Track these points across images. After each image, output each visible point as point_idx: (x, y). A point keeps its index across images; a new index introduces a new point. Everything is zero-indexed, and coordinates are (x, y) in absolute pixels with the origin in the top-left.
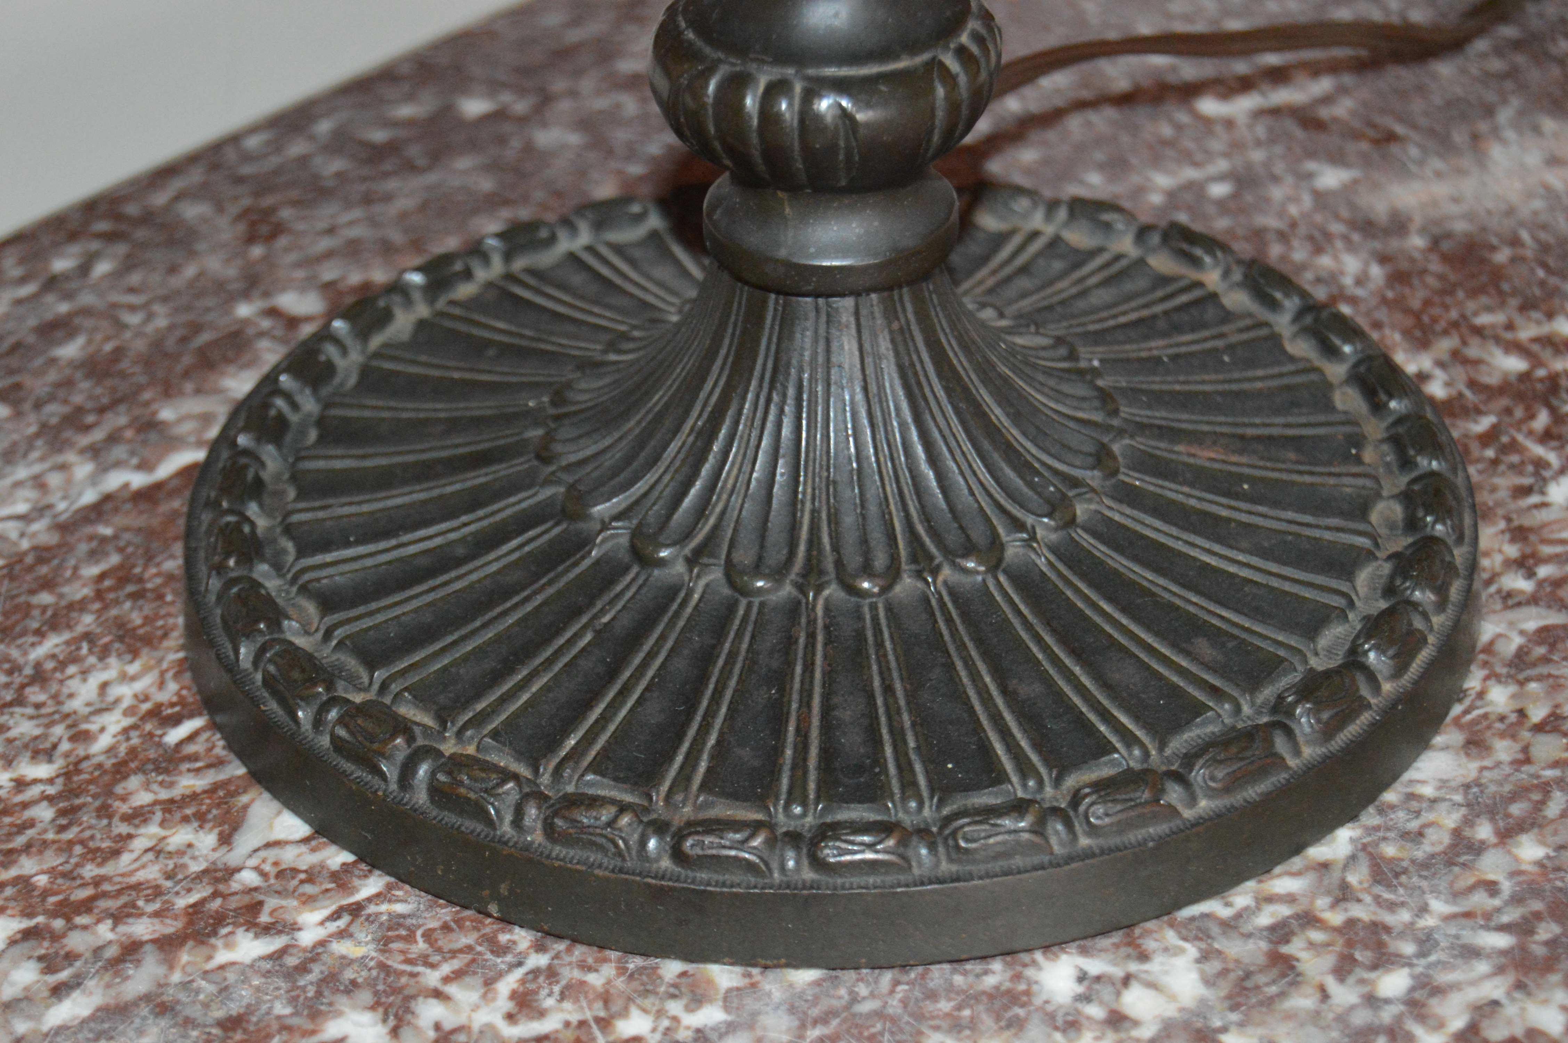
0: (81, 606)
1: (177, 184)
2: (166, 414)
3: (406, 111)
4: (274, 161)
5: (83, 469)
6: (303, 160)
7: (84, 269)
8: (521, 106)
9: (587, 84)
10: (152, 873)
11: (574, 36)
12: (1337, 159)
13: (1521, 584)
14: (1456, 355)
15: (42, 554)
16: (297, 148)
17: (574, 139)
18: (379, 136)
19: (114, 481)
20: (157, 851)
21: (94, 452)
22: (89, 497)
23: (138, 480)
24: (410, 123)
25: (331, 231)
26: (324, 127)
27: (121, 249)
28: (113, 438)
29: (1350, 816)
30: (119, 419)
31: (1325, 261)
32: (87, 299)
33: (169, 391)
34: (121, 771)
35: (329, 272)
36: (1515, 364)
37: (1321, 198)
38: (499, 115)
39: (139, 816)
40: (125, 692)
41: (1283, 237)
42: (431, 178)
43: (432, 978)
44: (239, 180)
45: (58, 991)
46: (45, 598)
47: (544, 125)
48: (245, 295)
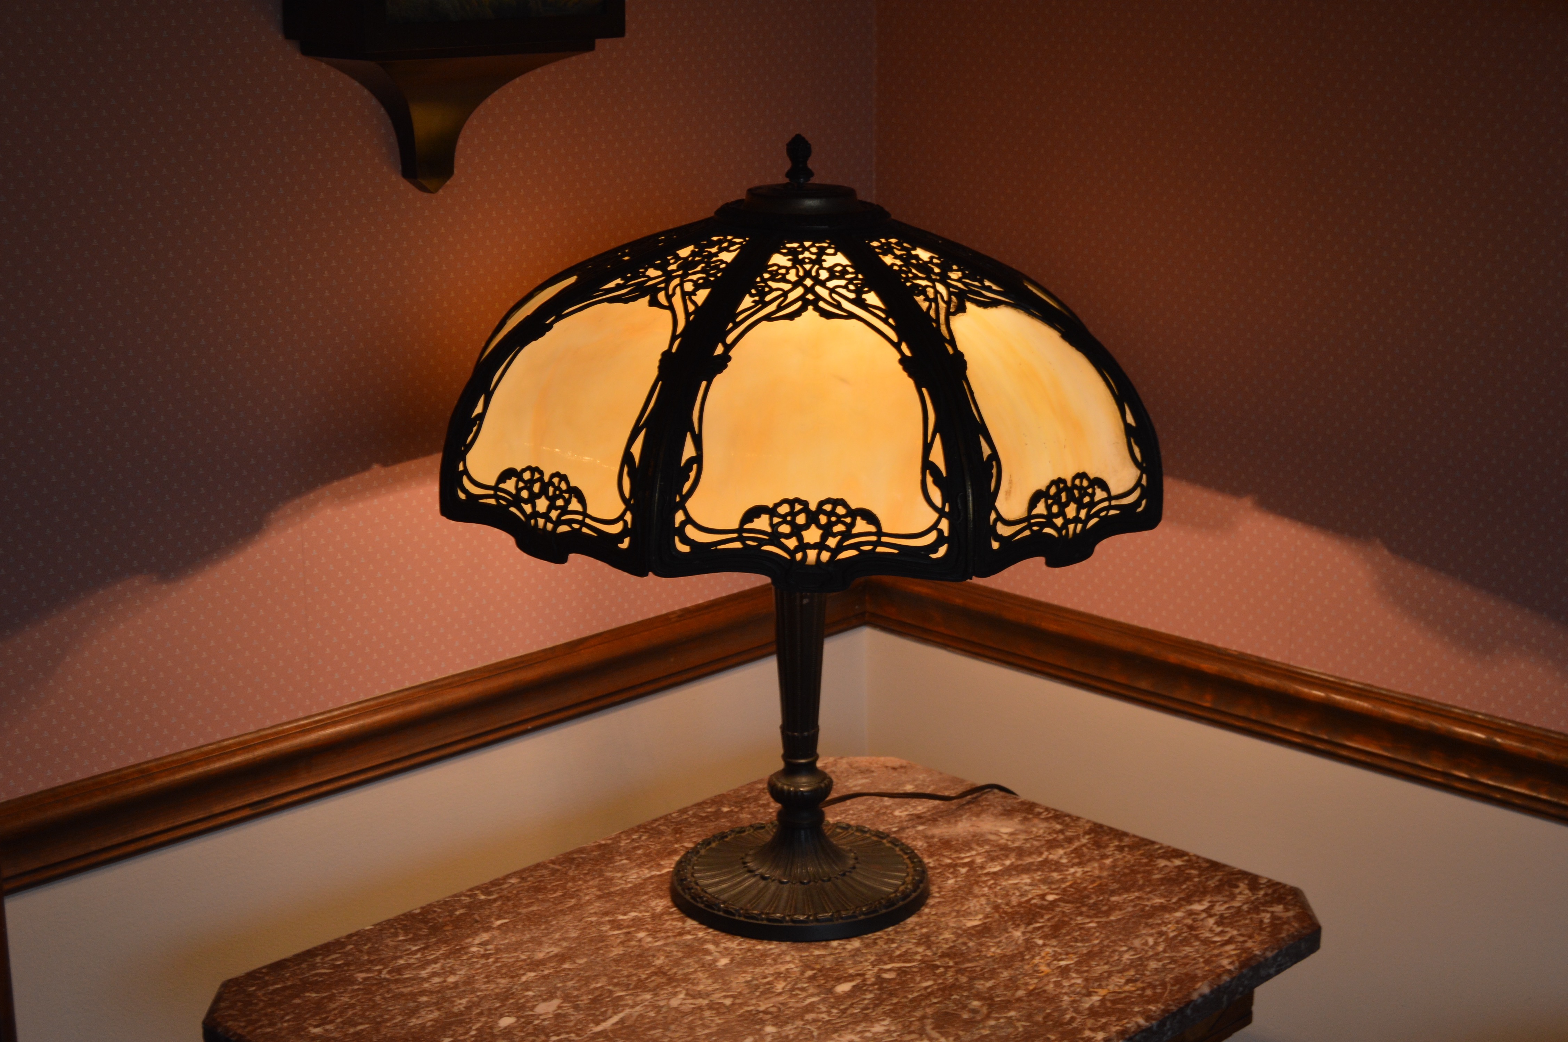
0: (650, 892)
1: (658, 823)
2: (662, 863)
3: (709, 810)
4: (680, 818)
5: (646, 871)
6: (686, 819)
7: (640, 838)
8: (736, 809)
9: (752, 806)
10: (670, 927)
12: (923, 824)
13: (937, 895)
14: (937, 860)
15: (641, 884)
16: (685, 816)
18: (704, 815)
19: (653, 873)
20: (671, 925)
21: (648, 868)
22: (648, 875)
23: (658, 873)
24: (711, 812)
25: (694, 832)
26: (690, 813)
27: (647, 834)
28: (652, 866)
29: (892, 925)
30: (653, 863)
31: (915, 843)
32: (642, 843)
33: (662, 859)
34: (662, 914)
35: (695, 840)
36: (949, 861)
37: (917, 832)
38: (731, 811)
39: (667, 920)
40: (661, 904)
41: (906, 838)
42: (716, 823)
43: (723, 941)
44: (672, 822)
45: (656, 941)
46: (643, 890)
48: (676, 843)
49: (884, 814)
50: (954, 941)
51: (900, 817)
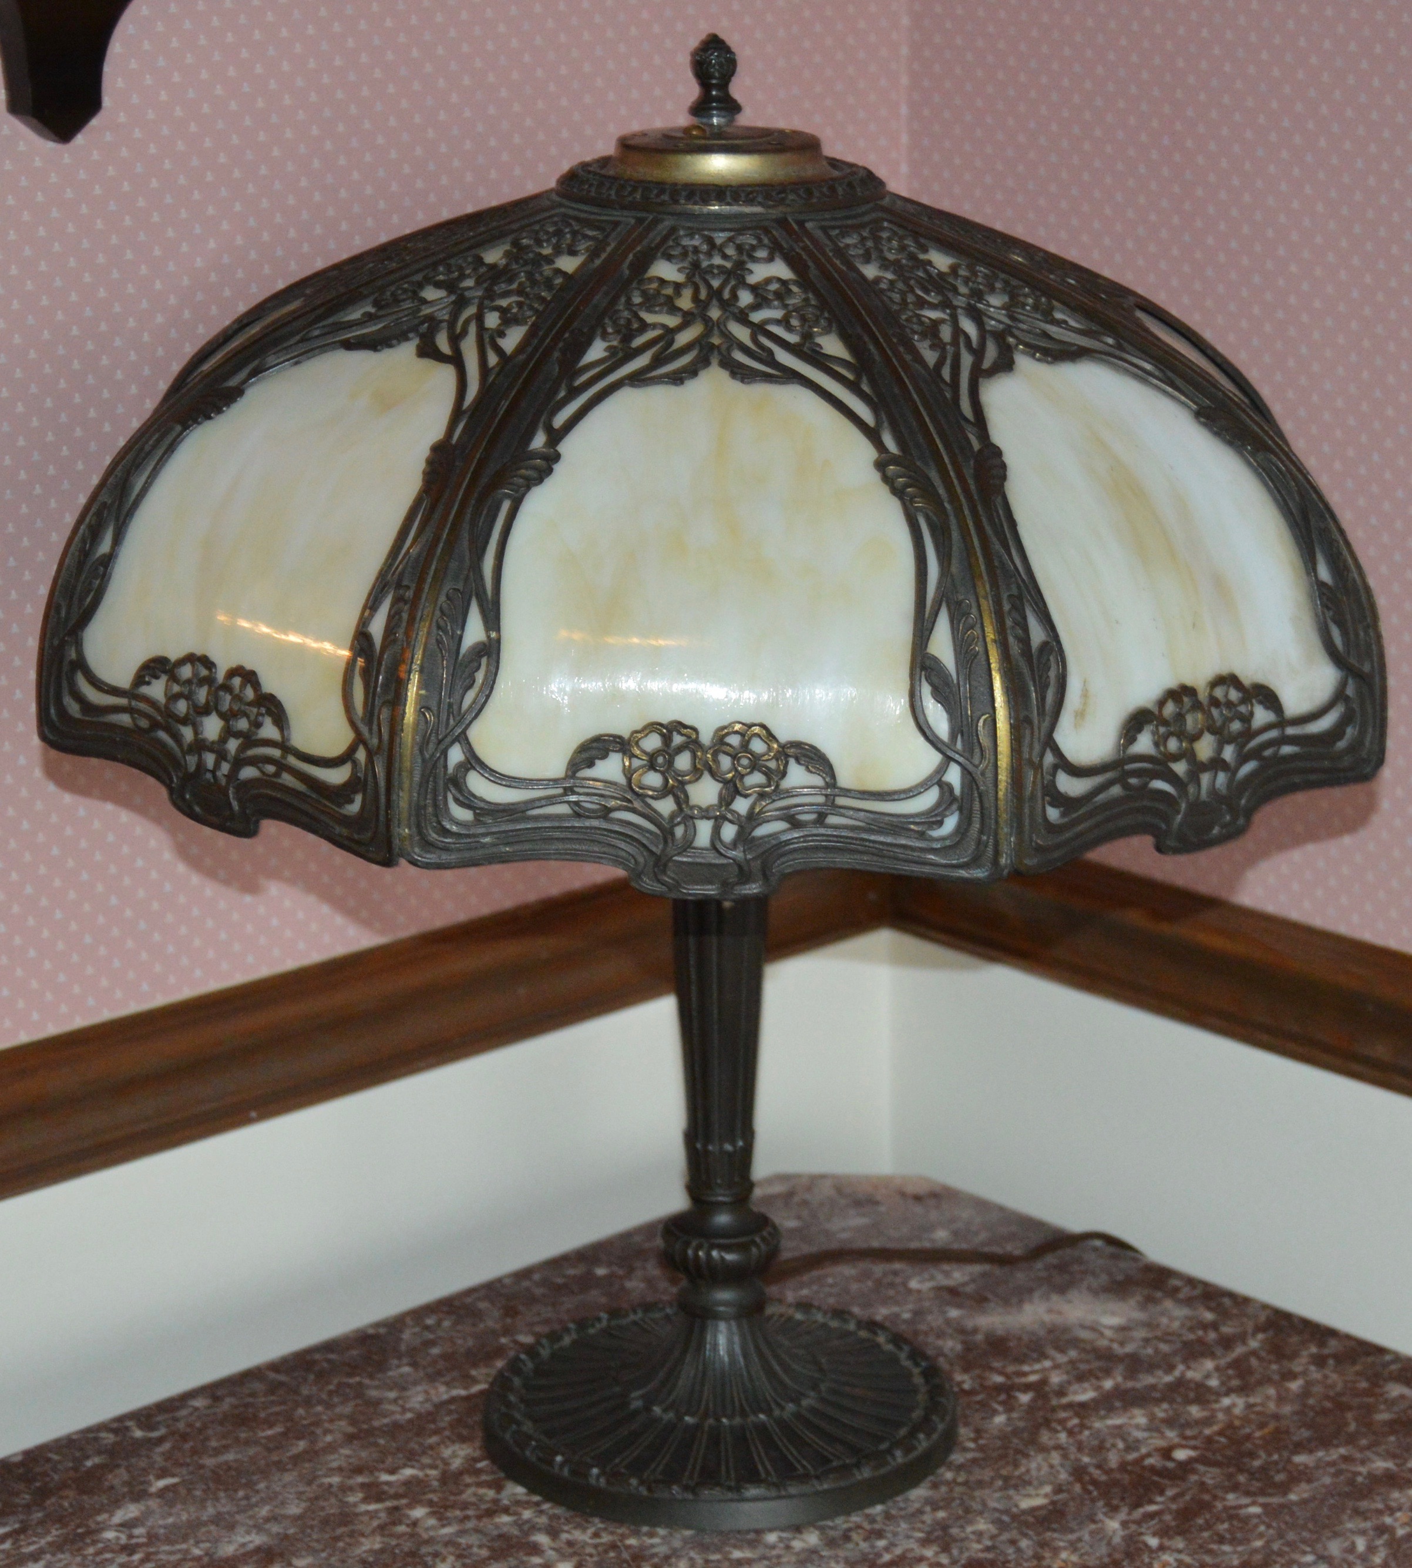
0: (444, 1429)
1: (476, 1295)
2: (474, 1373)
3: (572, 1272)
4: (517, 1288)
5: (442, 1389)
6: (528, 1289)
7: (439, 1323)
8: (621, 1272)
10: (473, 1499)
11: (647, 1245)
12: (959, 1306)
13: (972, 1445)
14: (978, 1376)
15: (430, 1413)
16: (526, 1284)
17: (642, 1285)
18: (560, 1281)
19: (455, 1392)
20: (475, 1494)
21: (447, 1384)
22: (445, 1397)
23: (463, 1393)
24: (574, 1276)
25: (539, 1314)
26: (537, 1277)
27: (454, 1317)
28: (454, 1379)
29: (882, 1502)
30: (455, 1374)
31: (940, 1343)
32: (440, 1333)
33: (475, 1365)
34: (461, 1473)
35: (538, 1329)
36: (999, 1379)
37: (948, 1322)
38: (612, 1276)
39: (468, 1486)
40: (462, 1453)
41: (926, 1334)
42: (580, 1297)
43: (566, 1528)
44: (502, 1295)
45: (443, 1526)
46: (432, 1426)
47: (630, 1280)
48: (504, 1335)
49: (892, 1285)
50: (993, 1537)
51: (919, 1291)
